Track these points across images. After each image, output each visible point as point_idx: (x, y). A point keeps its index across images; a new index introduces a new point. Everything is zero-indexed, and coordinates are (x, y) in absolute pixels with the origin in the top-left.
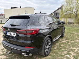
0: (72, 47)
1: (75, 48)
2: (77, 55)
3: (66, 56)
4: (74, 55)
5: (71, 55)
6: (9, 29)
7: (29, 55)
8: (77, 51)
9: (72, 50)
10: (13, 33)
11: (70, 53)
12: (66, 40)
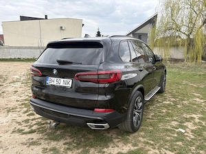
0: (187, 113)
1: (194, 116)
2: (199, 128)
3: (177, 130)
4: (194, 128)
5: (187, 130)
6: (55, 72)
7: (103, 127)
8: (198, 121)
9: (187, 120)
10: (65, 80)
11: (185, 124)
12: (172, 99)
